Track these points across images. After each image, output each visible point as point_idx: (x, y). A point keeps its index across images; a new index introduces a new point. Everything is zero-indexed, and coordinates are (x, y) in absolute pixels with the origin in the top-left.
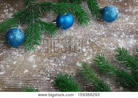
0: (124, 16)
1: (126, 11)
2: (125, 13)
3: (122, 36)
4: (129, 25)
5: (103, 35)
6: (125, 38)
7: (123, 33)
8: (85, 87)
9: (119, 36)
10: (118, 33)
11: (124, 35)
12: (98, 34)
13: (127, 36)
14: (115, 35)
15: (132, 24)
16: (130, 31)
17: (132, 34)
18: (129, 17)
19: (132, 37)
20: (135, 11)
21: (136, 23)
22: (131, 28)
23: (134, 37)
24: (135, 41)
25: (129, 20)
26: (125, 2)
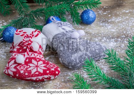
0: (107, 25)
1: (109, 21)
2: (108, 23)
3: (103, 40)
4: (111, 32)
6: (105, 41)
7: (104, 38)
9: (100, 40)
10: (100, 38)
11: (105, 39)
13: (108, 40)
14: (97, 40)
15: (114, 30)
16: (111, 36)
17: (113, 38)
18: (111, 25)
19: (112, 41)
20: (118, 21)
21: (117, 30)
22: (112, 34)
23: (114, 41)
24: (115, 44)
25: (111, 28)
26: (109, 14)
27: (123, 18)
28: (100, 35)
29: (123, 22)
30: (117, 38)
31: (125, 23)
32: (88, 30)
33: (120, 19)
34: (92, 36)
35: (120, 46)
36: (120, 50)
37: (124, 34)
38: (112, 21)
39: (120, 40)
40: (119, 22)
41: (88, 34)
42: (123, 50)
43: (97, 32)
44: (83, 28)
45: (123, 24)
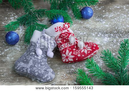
0: (101, 20)
1: (104, 16)
2: (103, 18)
3: (99, 35)
4: (105, 27)
5: (84, 35)
6: (101, 36)
7: (100, 33)
8: (68, 72)
9: (97, 35)
10: (96, 33)
11: (100, 34)
12: (80, 34)
13: (102, 35)
14: (94, 35)
15: (107, 26)
16: (105, 32)
17: (107, 33)
18: (105, 21)
19: (106, 36)
20: (110, 16)
21: (110, 26)
22: (106, 29)
23: (108, 36)
24: (109, 39)
25: (105, 24)
26: (103, 10)
27: (114, 14)
28: (96, 30)
29: (115, 18)
30: (110, 33)
31: (116, 19)
32: (86, 25)
33: (113, 15)
34: (89, 31)
35: (113, 41)
36: (112, 45)
37: (116, 30)
38: (106, 17)
39: (112, 35)
40: (111, 18)
41: (86, 29)
42: (115, 45)
43: (93, 27)
44: (82, 22)
45: (115, 20)
